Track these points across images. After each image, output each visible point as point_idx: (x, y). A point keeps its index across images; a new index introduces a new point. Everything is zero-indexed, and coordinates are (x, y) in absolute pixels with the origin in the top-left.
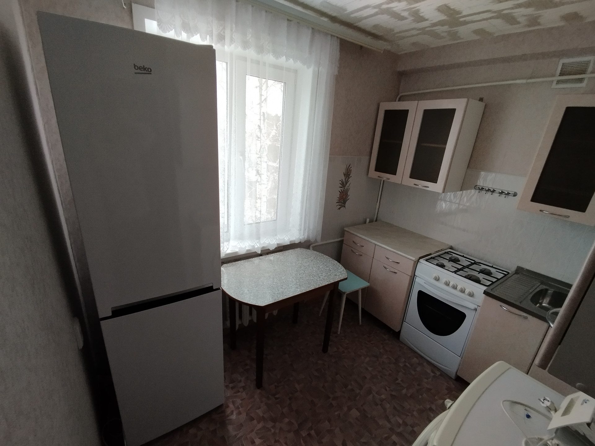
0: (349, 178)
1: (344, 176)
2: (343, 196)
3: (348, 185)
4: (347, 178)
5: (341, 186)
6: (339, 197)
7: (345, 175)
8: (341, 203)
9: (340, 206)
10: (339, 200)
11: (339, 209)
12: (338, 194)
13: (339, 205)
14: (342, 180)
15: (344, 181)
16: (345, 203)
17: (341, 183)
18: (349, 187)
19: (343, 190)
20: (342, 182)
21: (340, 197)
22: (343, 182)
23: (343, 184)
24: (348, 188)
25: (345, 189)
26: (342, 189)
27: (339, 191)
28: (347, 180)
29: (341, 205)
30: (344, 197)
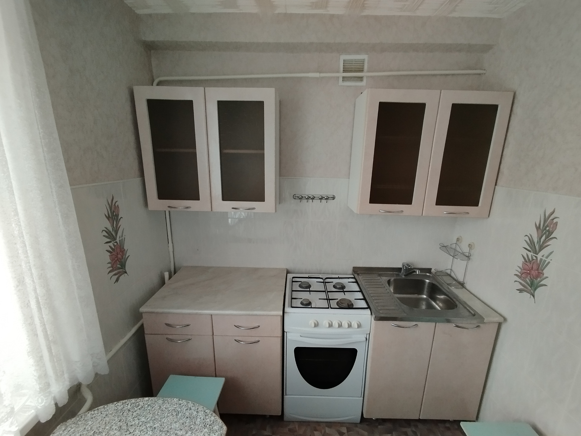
0: (118, 221)
1: (109, 220)
2: (117, 257)
4: (115, 223)
5: (109, 240)
6: (110, 261)
7: (108, 218)
8: (116, 270)
9: (117, 276)
10: (111, 267)
11: (117, 280)
12: (107, 258)
13: (115, 275)
14: (106, 228)
15: (111, 229)
16: (123, 266)
17: (106, 234)
18: (122, 236)
19: (115, 246)
20: (108, 232)
21: (112, 260)
22: (110, 232)
23: (111, 236)
24: (121, 238)
25: (116, 242)
26: (111, 244)
27: (108, 251)
28: (117, 226)
29: (118, 273)
30: (119, 256)
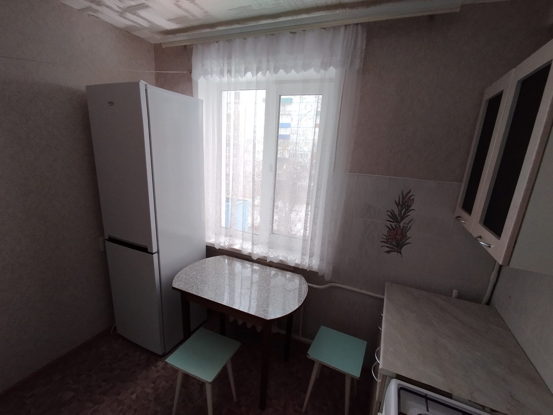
0: (408, 211)
1: (398, 207)
2: (395, 236)
3: (406, 220)
4: (404, 210)
5: (391, 220)
6: (386, 234)
7: (398, 204)
8: (391, 245)
9: (389, 249)
10: (386, 239)
11: (388, 252)
12: (384, 230)
13: (387, 247)
14: (392, 211)
15: (397, 213)
16: (400, 246)
17: (390, 215)
18: (408, 224)
19: (396, 227)
20: (393, 214)
21: (389, 236)
22: (396, 215)
23: (396, 218)
24: (405, 225)
25: (399, 225)
26: (393, 224)
27: (387, 227)
28: (404, 214)
29: (392, 248)
30: (398, 237)
